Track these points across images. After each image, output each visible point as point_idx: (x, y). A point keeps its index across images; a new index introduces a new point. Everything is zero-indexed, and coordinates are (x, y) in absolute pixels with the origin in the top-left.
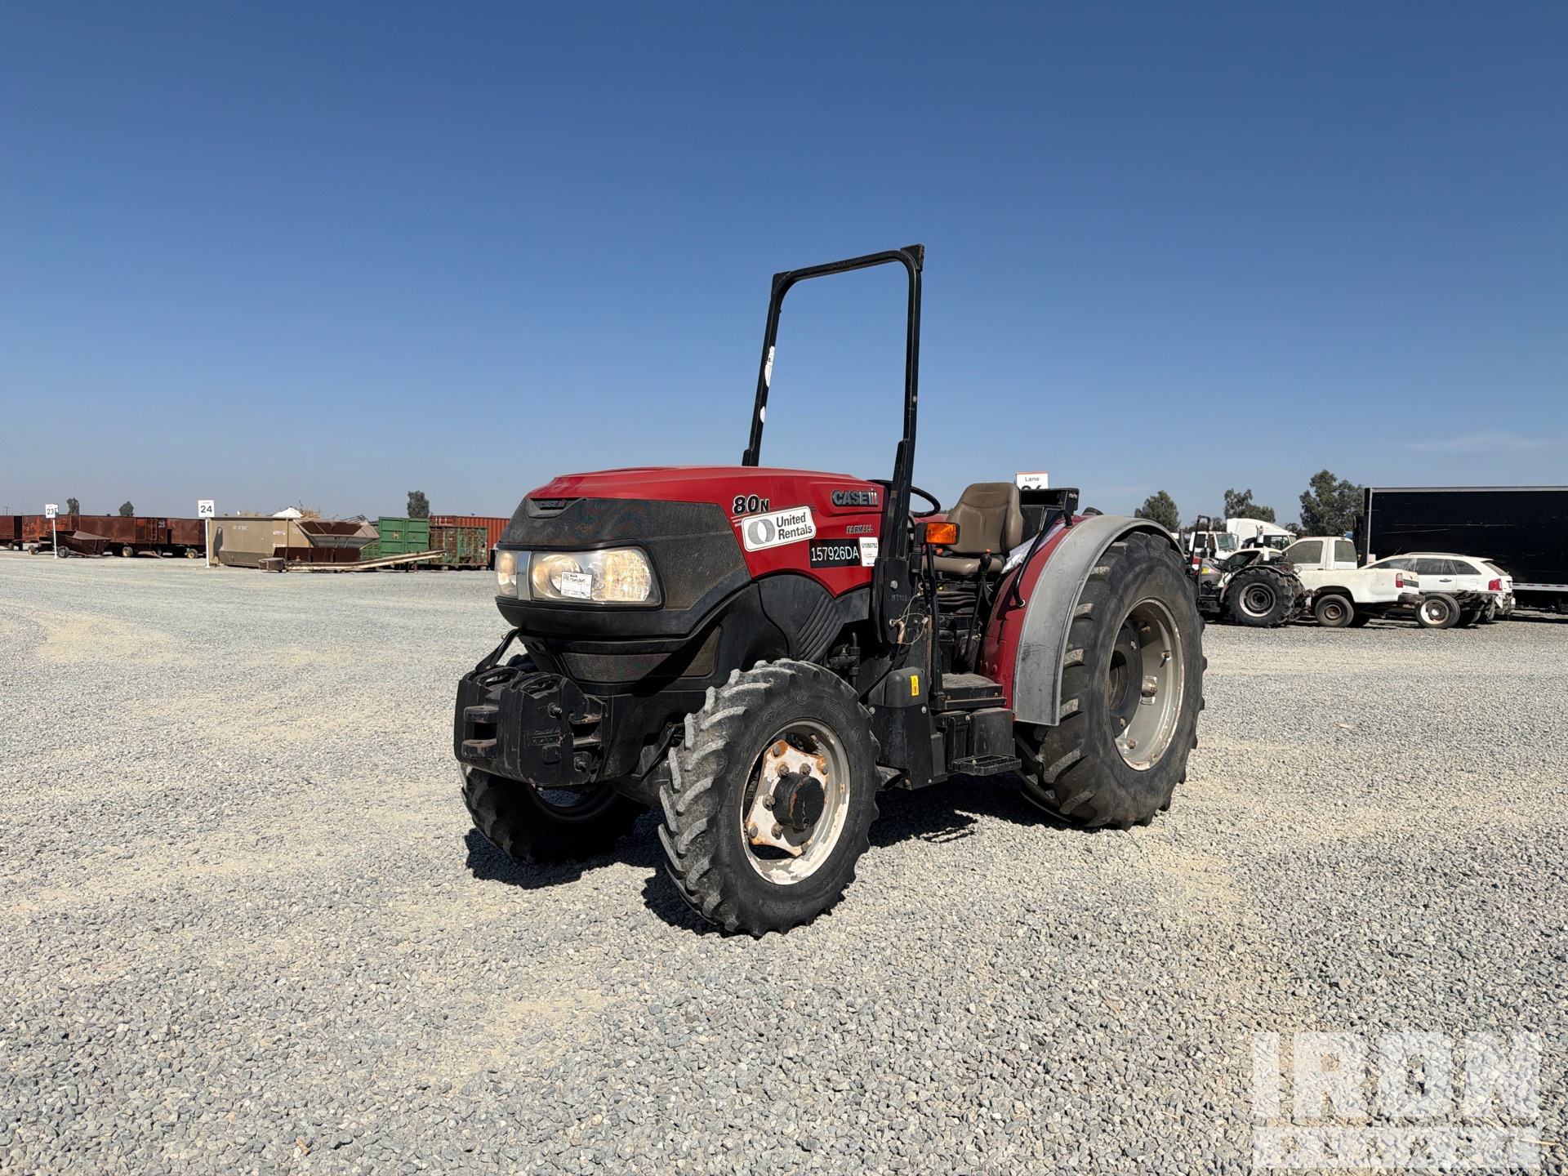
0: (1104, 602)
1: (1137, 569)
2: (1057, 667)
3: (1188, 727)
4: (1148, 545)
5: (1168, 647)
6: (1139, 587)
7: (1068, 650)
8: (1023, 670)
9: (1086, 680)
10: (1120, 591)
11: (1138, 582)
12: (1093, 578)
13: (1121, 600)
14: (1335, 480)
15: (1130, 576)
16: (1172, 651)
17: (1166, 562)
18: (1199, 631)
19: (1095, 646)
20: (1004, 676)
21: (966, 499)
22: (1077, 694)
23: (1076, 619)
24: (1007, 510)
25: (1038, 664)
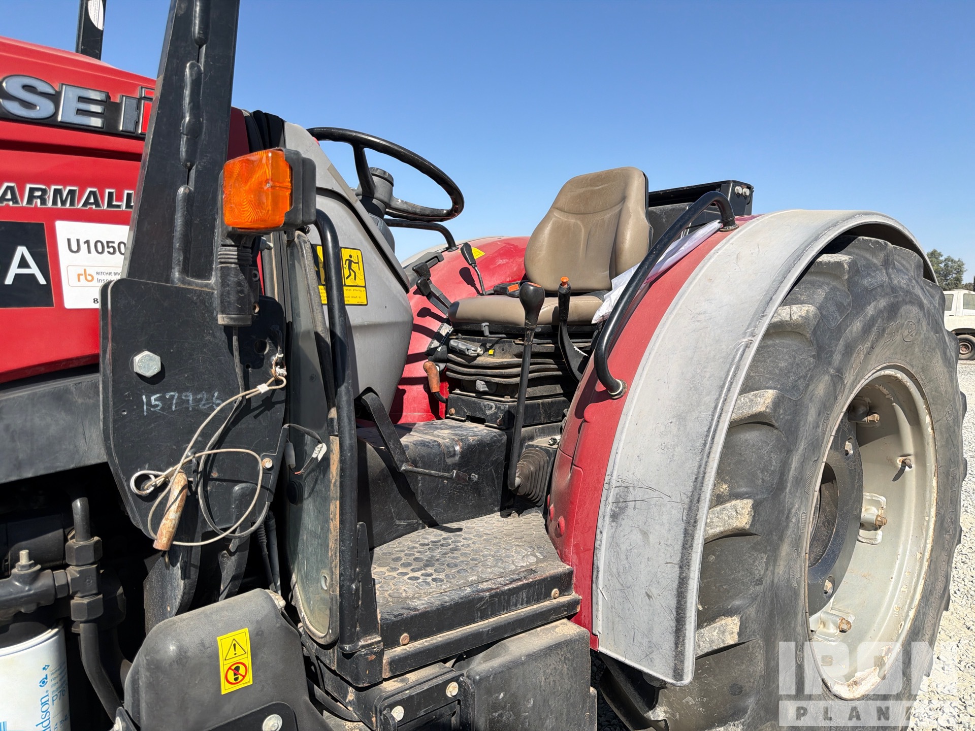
0: (801, 384)
1: (870, 310)
2: (687, 546)
3: (940, 585)
4: (887, 263)
5: (910, 446)
6: (872, 348)
7: (719, 500)
8: (614, 543)
9: (759, 568)
10: (837, 358)
11: (872, 337)
12: (776, 330)
13: (838, 378)
14: (942, 256)
15: (857, 326)
16: (916, 455)
17: (918, 296)
18: (961, 418)
19: (780, 487)
20: (576, 546)
21: (562, 203)
22: (737, 602)
23: (736, 426)
24: (620, 212)
25: (645, 534)
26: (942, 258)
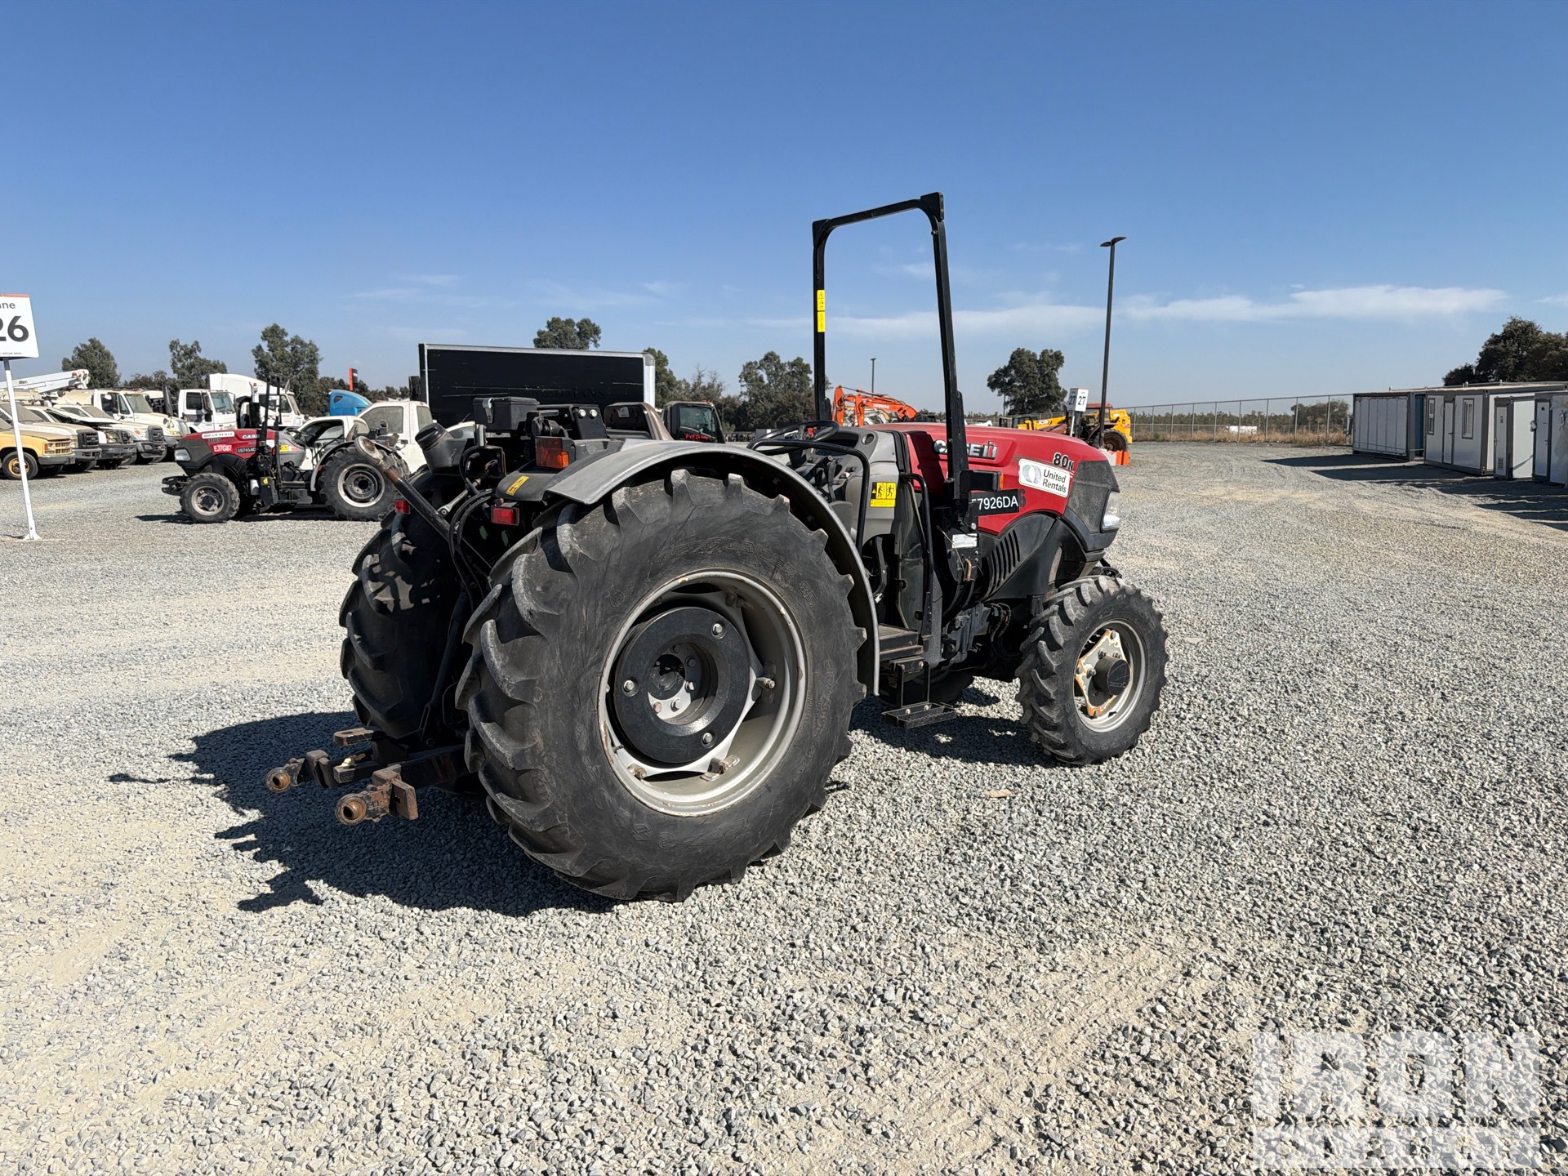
14: (286, 335)
26: (288, 339)
